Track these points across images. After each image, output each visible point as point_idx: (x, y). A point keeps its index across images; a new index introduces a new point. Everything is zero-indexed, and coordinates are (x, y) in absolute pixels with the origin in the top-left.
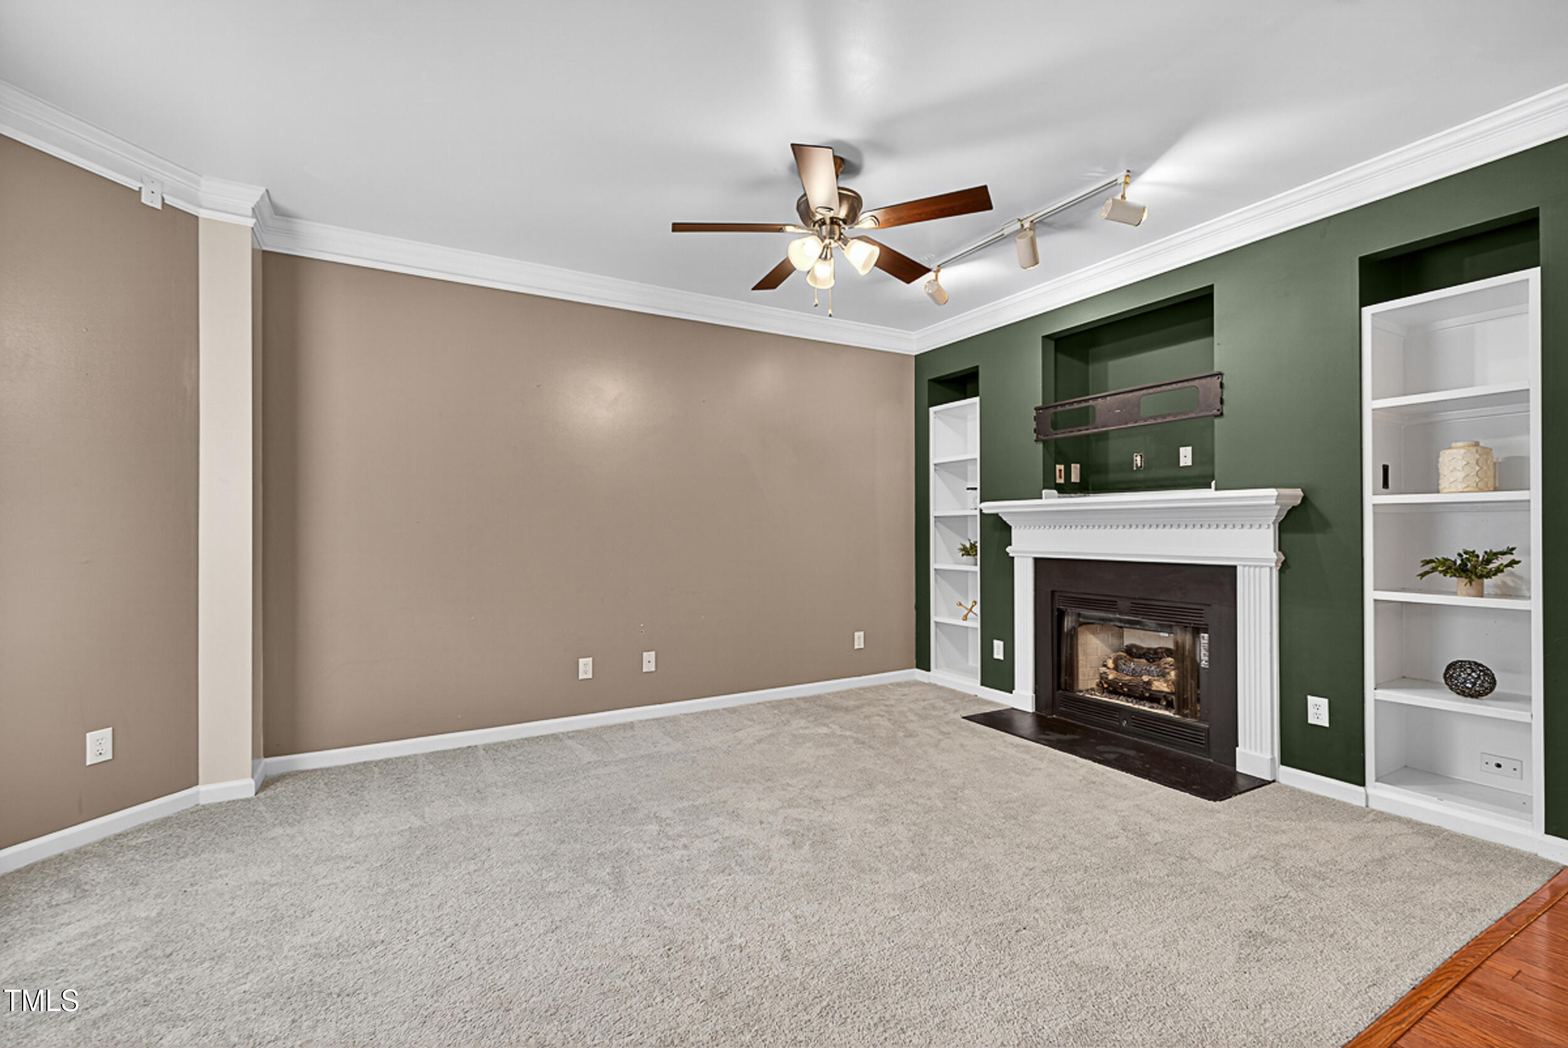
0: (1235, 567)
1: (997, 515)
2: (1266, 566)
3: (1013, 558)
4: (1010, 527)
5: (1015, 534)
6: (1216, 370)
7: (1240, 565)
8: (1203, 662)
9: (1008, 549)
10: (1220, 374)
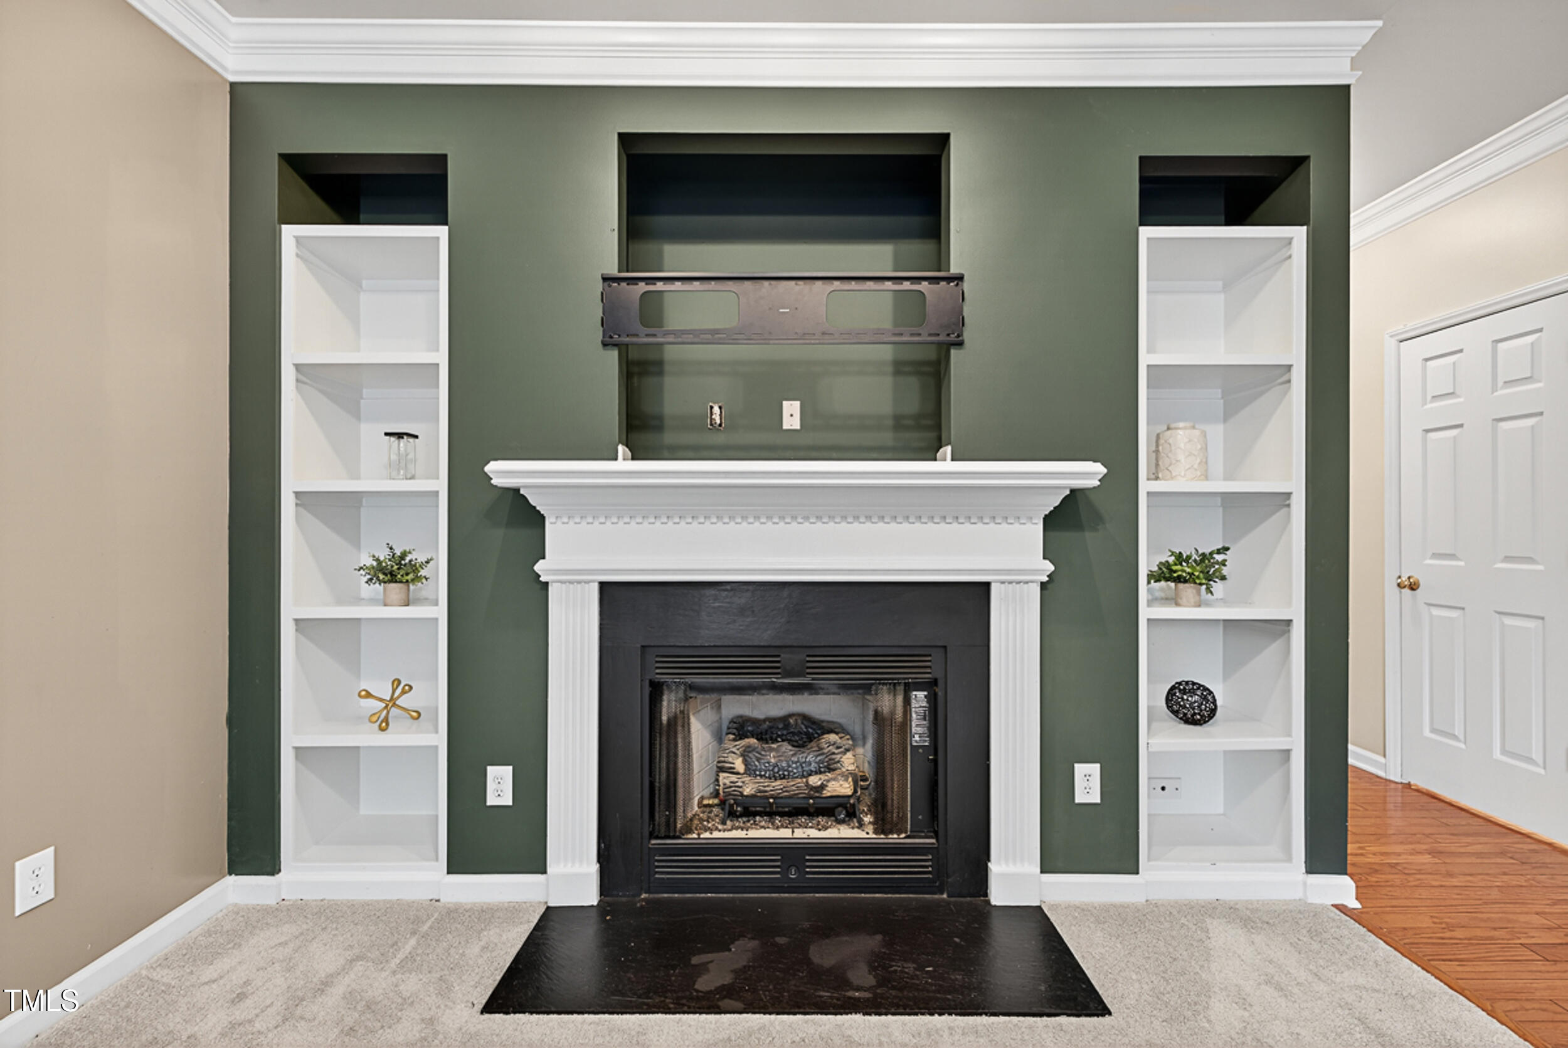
0: (987, 585)
1: (517, 491)
2: (1032, 582)
3: (547, 584)
4: (542, 518)
5: (552, 531)
6: (954, 270)
7: (996, 582)
8: (917, 738)
9: (539, 567)
10: (960, 278)
